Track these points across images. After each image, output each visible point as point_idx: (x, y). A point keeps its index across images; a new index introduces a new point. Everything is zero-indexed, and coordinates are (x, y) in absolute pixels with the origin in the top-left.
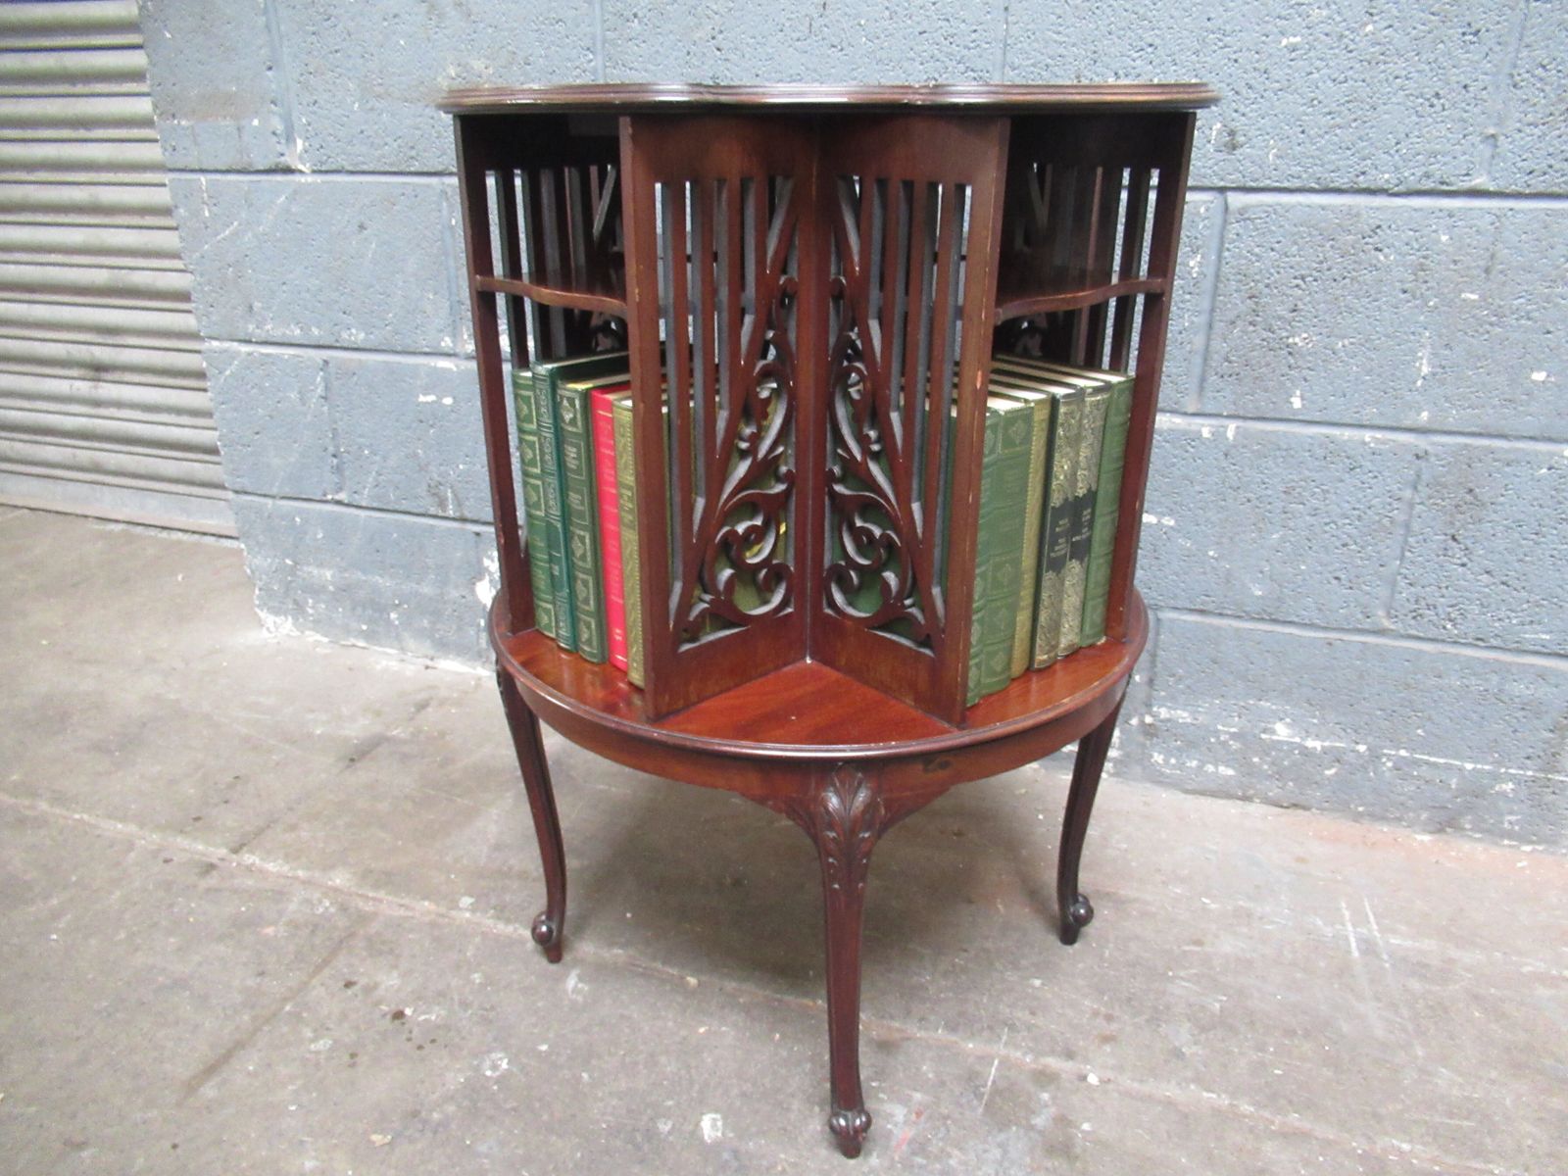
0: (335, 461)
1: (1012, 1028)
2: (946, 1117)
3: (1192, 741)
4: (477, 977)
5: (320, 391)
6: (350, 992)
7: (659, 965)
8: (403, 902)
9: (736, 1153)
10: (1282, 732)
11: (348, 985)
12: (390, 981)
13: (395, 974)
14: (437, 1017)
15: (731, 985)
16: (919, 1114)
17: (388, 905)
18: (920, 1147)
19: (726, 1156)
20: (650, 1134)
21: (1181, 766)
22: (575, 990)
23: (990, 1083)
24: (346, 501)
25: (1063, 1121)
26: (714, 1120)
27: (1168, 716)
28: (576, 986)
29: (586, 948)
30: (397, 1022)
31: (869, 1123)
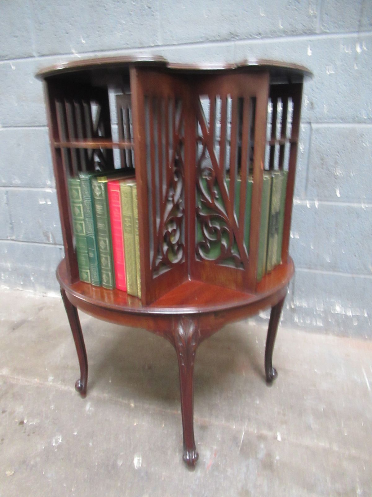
0: (11, 225)
1: (249, 420)
2: (226, 456)
3: (308, 313)
4: (52, 407)
5: (5, 201)
6: (4, 415)
7: (120, 400)
8: (27, 380)
9: (147, 473)
10: (338, 309)
11: (4, 412)
12: (20, 409)
13: (22, 407)
14: (36, 423)
15: (146, 406)
16: (215, 455)
17: (21, 380)
18: (216, 467)
19: (142, 474)
20: (114, 466)
21: (305, 323)
22: (89, 410)
23: (241, 442)
24: (15, 239)
25: (269, 455)
26: (139, 460)
27: (299, 305)
28: (89, 409)
29: (94, 393)
30: (21, 426)
31: (197, 458)
